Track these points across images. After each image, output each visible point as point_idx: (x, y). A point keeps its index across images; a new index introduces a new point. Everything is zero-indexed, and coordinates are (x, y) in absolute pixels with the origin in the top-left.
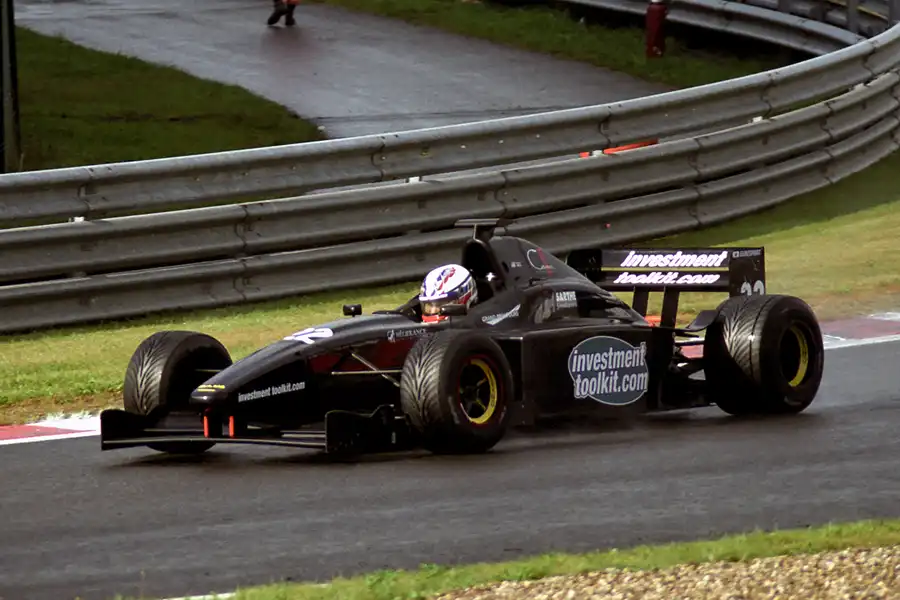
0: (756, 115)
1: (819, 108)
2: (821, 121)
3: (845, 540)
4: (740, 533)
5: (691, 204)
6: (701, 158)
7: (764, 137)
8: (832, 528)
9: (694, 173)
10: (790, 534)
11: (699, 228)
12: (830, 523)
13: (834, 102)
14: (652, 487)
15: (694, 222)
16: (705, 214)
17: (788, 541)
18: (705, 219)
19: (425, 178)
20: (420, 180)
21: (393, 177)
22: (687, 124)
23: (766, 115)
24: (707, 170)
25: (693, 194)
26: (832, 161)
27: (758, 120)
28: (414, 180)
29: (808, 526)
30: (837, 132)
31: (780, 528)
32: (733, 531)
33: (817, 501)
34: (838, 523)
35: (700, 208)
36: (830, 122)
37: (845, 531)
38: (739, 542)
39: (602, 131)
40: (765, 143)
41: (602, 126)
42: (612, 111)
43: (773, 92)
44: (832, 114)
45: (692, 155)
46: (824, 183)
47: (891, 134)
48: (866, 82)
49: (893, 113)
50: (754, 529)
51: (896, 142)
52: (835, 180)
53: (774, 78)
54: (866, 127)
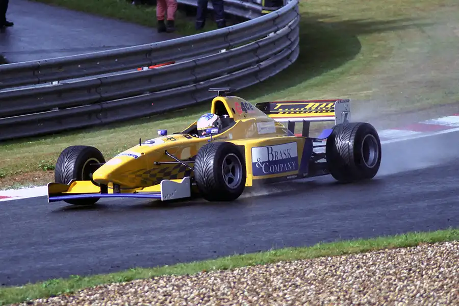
0: (223, 48)
1: (253, 45)
2: (254, 51)
3: (278, 258)
4: (228, 256)
5: (193, 93)
6: (197, 70)
7: (227, 59)
8: (272, 252)
10: (253, 255)
11: (197, 104)
12: (271, 249)
13: (260, 42)
14: (182, 234)
15: (194, 102)
16: (199, 98)
17: (250, 259)
18: (199, 100)
19: (60, 82)
20: (58, 83)
21: (45, 82)
23: (228, 48)
24: (199, 76)
25: (193, 88)
26: (261, 71)
27: (223, 51)
28: (55, 83)
29: (260, 251)
30: (262, 56)
32: (224, 255)
35: (197, 95)
36: (259, 51)
37: (279, 253)
38: (228, 260)
39: (148, 57)
41: (148, 55)
42: (152, 47)
44: (260, 47)
45: (192, 69)
46: (258, 81)
47: (288, 58)
48: (275, 32)
49: (289, 47)
50: (234, 253)
51: (291, 61)
52: (262, 80)
53: (231, 30)
54: (276, 54)
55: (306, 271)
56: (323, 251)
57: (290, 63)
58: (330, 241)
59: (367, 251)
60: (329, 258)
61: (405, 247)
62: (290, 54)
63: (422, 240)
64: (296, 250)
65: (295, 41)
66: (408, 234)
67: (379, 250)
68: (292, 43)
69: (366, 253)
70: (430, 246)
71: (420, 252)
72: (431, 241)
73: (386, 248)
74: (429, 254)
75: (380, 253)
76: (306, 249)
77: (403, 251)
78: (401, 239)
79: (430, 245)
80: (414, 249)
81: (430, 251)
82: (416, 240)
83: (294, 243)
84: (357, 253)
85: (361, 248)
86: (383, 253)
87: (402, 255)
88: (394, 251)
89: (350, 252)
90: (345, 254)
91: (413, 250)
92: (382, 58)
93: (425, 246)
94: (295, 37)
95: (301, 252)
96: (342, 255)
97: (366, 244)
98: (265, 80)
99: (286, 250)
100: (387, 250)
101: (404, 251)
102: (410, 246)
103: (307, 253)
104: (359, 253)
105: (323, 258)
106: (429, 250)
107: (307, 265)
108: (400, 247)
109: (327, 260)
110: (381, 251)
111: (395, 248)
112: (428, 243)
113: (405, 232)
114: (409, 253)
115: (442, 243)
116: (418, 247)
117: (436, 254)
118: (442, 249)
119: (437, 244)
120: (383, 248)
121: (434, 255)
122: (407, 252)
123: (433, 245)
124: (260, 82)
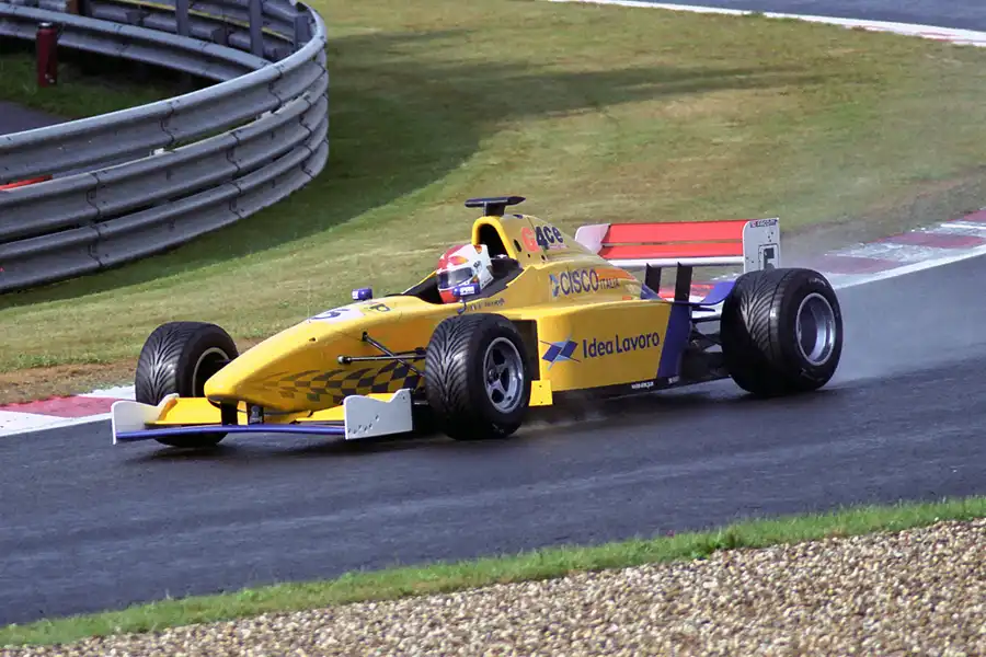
0: (157, 146)
1: (225, 139)
2: (228, 151)
3: (261, 606)
4: (150, 601)
5: (91, 245)
6: (101, 195)
7: (167, 171)
8: (248, 592)
9: (91, 211)
10: (204, 600)
11: (101, 269)
12: (245, 588)
13: (240, 131)
14: (54, 555)
15: (94, 264)
16: (107, 255)
17: (200, 608)
18: (105, 261)
22: (83, 158)
23: (169, 146)
24: (105, 208)
25: (88, 234)
26: (242, 195)
27: (160, 152)
29: (221, 591)
30: (243, 164)
31: (192, 594)
32: (141, 600)
33: (232, 563)
34: (252, 587)
35: (101, 249)
36: (237, 153)
37: (262, 595)
38: (148, 612)
40: (168, 176)
43: (172, 122)
44: (239, 144)
45: (90, 192)
46: (233, 218)
47: (303, 165)
48: (274, 110)
49: (303, 143)
50: (165, 596)
51: (309, 173)
52: (244, 215)
53: (175, 106)
54: (276, 158)
55: (319, 634)
56: (358, 590)
57: (307, 179)
58: (375, 568)
59: (455, 589)
60: (372, 606)
61: (538, 579)
62: (308, 159)
63: (574, 565)
64: (300, 587)
65: (318, 128)
66: (545, 550)
67: (481, 587)
68: (312, 135)
69: (453, 594)
70: (592, 578)
71: (569, 590)
72: (595, 566)
73: (496, 582)
74: (589, 595)
75: (482, 593)
76: (323, 586)
77: (533, 588)
78: (531, 561)
79: (592, 574)
80: (557, 583)
81: (590, 588)
82: (561, 565)
83: (295, 573)
84: (433, 594)
85: (443, 582)
86: (489, 593)
87: (530, 597)
88: (512, 588)
89: (417, 591)
90: (406, 595)
91: (555, 586)
92: (509, 166)
93: (583, 576)
94: (318, 119)
95: (310, 591)
96: (400, 598)
97: (455, 573)
98: (249, 217)
99: (278, 587)
100: (498, 586)
101: (536, 589)
102: (549, 578)
103: (322, 594)
104: (437, 593)
105: (359, 605)
106: (589, 585)
107: (322, 621)
108: (527, 580)
109: (367, 609)
110: (485, 589)
111: (517, 580)
112: (588, 571)
113: (538, 547)
114: (546, 593)
115: (617, 570)
116: (566, 580)
117: (603, 592)
118: (617, 583)
119: (607, 572)
120: (488, 581)
121: (599, 597)
122: (541, 591)
123: (598, 575)
124: (241, 220)
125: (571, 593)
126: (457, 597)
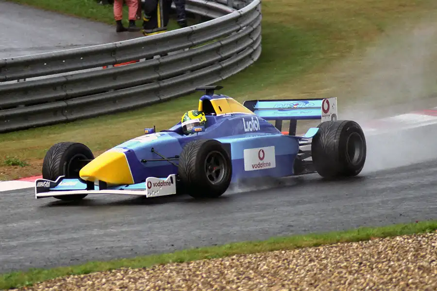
0: (186, 47)
2: (217, 50)
3: (234, 251)
5: (156, 91)
6: (161, 69)
7: (190, 58)
9: (157, 76)
11: (160, 101)
13: (222, 40)
14: (141, 227)
15: (157, 99)
16: (163, 95)
17: (207, 252)
18: (162, 98)
21: (12, 79)
22: (153, 52)
23: (191, 47)
24: (163, 74)
25: (156, 86)
26: (223, 69)
27: (187, 49)
28: (21, 81)
30: (224, 55)
35: (161, 92)
36: (221, 50)
39: (113, 55)
40: (191, 60)
41: (112, 53)
42: (117, 46)
43: (193, 36)
44: (222, 46)
45: (156, 67)
46: (220, 79)
47: (250, 56)
48: (238, 31)
49: (251, 46)
50: (190, 247)
51: (253, 60)
52: (224, 78)
53: (194, 29)
54: (238, 53)
55: (260, 264)
56: (277, 245)
57: (252, 62)
59: (320, 245)
60: (283, 252)
61: (357, 241)
62: (252, 53)
63: (373, 235)
64: (251, 243)
65: (257, 39)
66: (360, 228)
67: (332, 244)
68: (254, 42)
69: (319, 247)
70: (382, 241)
71: (371, 246)
72: (383, 235)
73: (338, 242)
74: (380, 248)
75: (332, 247)
76: (261, 243)
77: (355, 245)
78: (353, 233)
79: (381, 239)
80: (366, 243)
81: (381, 245)
82: (367, 235)
84: (310, 247)
85: (315, 242)
86: (335, 247)
87: (354, 249)
88: (346, 245)
89: (303, 246)
90: (298, 247)
93: (377, 240)
94: (257, 35)
95: (255, 245)
96: (295, 248)
97: (320, 238)
98: (227, 79)
99: (241, 243)
100: (339, 244)
102: (362, 240)
103: (261, 246)
104: (312, 247)
105: (277, 252)
106: (380, 244)
107: (261, 259)
108: (352, 242)
109: (281, 253)
110: (334, 245)
111: (348, 242)
112: (380, 237)
113: (357, 226)
114: (361, 247)
115: (393, 237)
116: (370, 241)
117: (386, 248)
118: (393, 243)
119: (388, 238)
120: (335, 242)
121: (385, 249)
122: (359, 246)
123: (384, 240)
124: (223, 80)
125: (372, 247)
126: (321, 249)
